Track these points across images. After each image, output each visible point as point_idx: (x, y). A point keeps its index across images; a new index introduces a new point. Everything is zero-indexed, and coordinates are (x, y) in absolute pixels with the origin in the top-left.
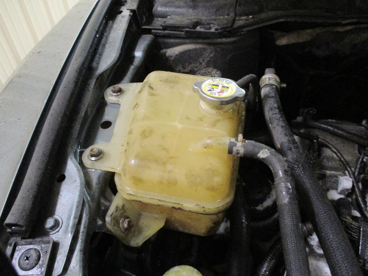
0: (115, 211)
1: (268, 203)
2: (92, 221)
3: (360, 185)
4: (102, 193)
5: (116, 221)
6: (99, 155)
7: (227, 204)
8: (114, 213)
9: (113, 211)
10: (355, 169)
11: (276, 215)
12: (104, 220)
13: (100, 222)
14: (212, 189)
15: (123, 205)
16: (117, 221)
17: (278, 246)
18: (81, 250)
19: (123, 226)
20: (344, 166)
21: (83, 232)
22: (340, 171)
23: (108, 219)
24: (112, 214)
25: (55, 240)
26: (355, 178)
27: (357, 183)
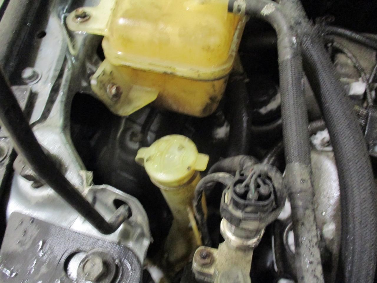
0: (102, 74)
1: (272, 106)
2: (75, 80)
3: (373, 93)
4: (88, 56)
5: (102, 85)
6: (85, 17)
7: (224, 70)
8: (100, 77)
9: (99, 74)
10: (371, 75)
11: (280, 122)
12: (89, 83)
13: (84, 84)
14: (208, 49)
15: (111, 72)
16: (104, 85)
17: (279, 145)
18: (62, 102)
19: (111, 92)
20: (358, 73)
21: (64, 85)
22: (353, 78)
23: (93, 82)
24: (98, 77)
25: (34, 90)
26: (369, 85)
27: (371, 90)
